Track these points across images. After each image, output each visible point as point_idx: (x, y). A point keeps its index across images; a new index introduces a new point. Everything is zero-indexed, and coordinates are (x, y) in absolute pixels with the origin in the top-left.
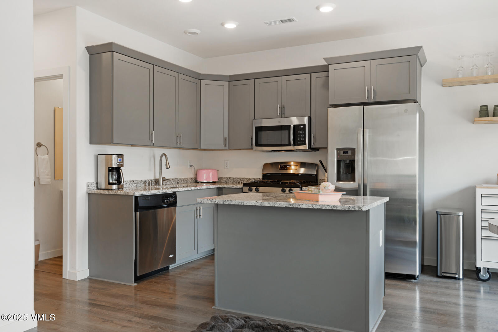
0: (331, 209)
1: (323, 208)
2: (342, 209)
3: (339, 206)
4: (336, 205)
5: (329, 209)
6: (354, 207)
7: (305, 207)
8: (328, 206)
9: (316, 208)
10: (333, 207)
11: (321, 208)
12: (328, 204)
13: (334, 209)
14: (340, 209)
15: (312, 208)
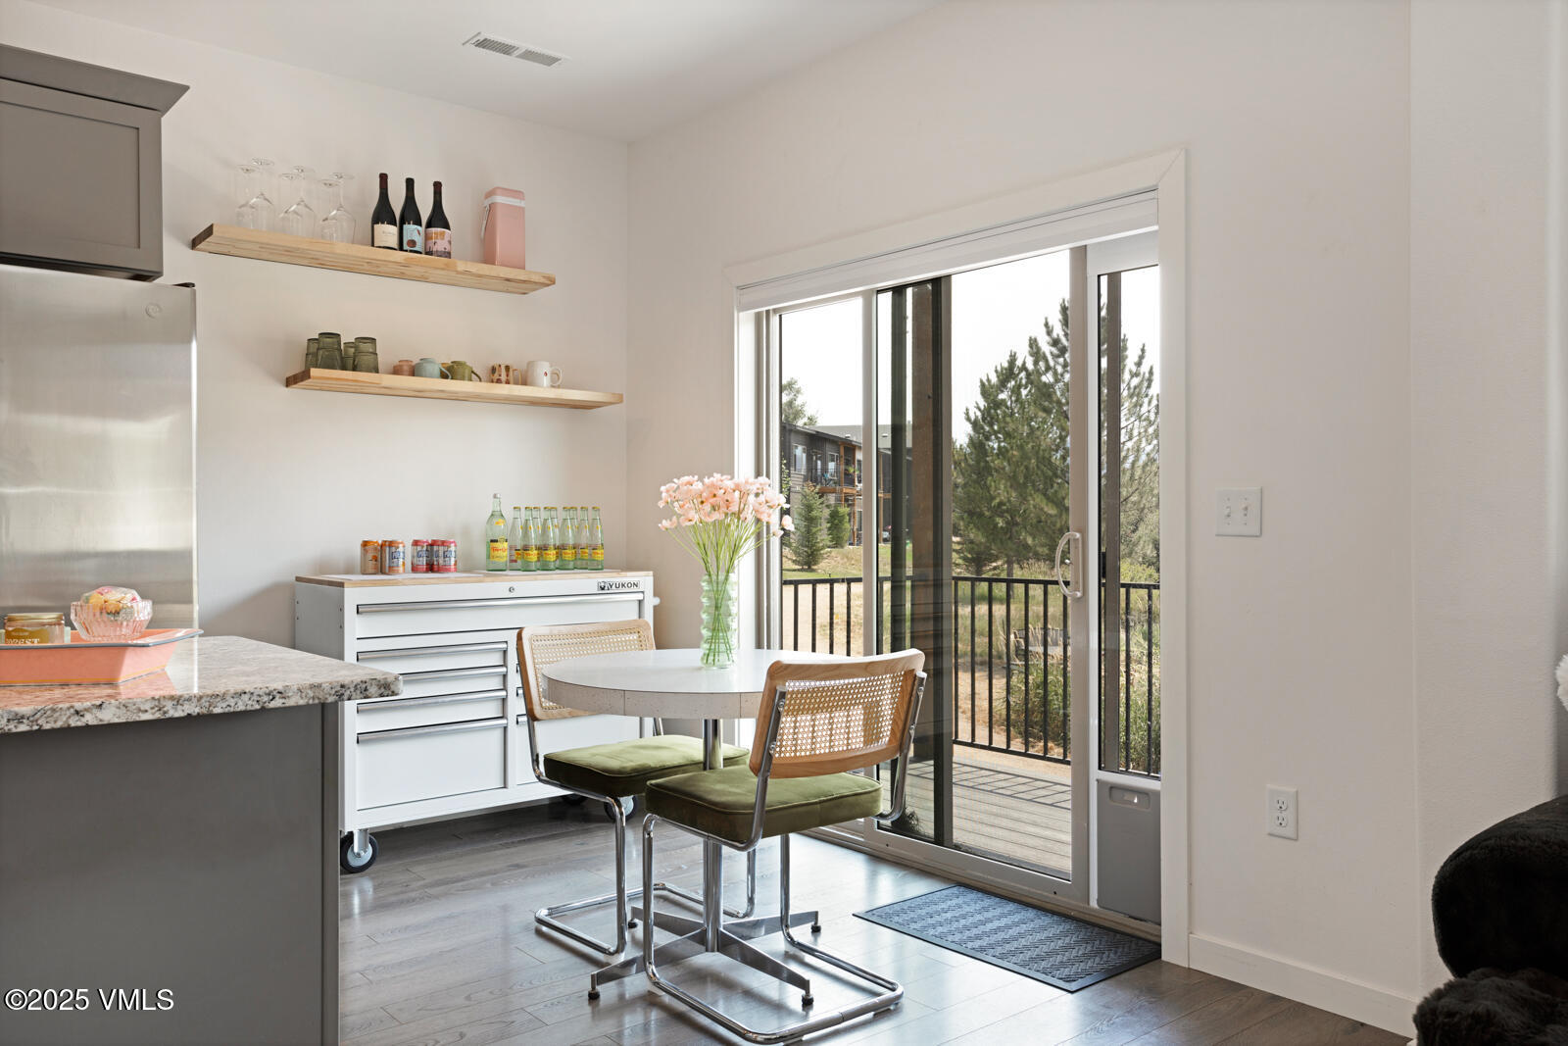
0: (258, 707)
1: (217, 710)
2: (311, 702)
3: (295, 688)
4: (279, 686)
5: (249, 708)
6: (364, 686)
7: (116, 720)
8: (245, 697)
9: (177, 715)
10: (266, 698)
11: (205, 711)
12: (239, 688)
13: (273, 705)
14: (302, 702)
15: (158, 715)
